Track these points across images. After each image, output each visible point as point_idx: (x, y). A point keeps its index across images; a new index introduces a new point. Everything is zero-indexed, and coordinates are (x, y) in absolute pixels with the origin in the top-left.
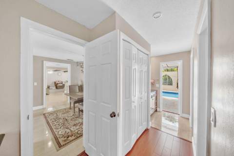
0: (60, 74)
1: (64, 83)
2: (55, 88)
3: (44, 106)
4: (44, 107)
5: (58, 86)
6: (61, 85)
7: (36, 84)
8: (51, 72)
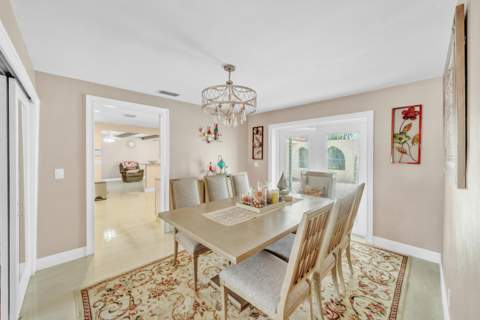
0: (131, 144)
1: (142, 167)
2: (121, 179)
3: (88, 250)
4: (88, 253)
5: (130, 175)
6: (135, 171)
7: (60, 174)
8: (111, 139)
